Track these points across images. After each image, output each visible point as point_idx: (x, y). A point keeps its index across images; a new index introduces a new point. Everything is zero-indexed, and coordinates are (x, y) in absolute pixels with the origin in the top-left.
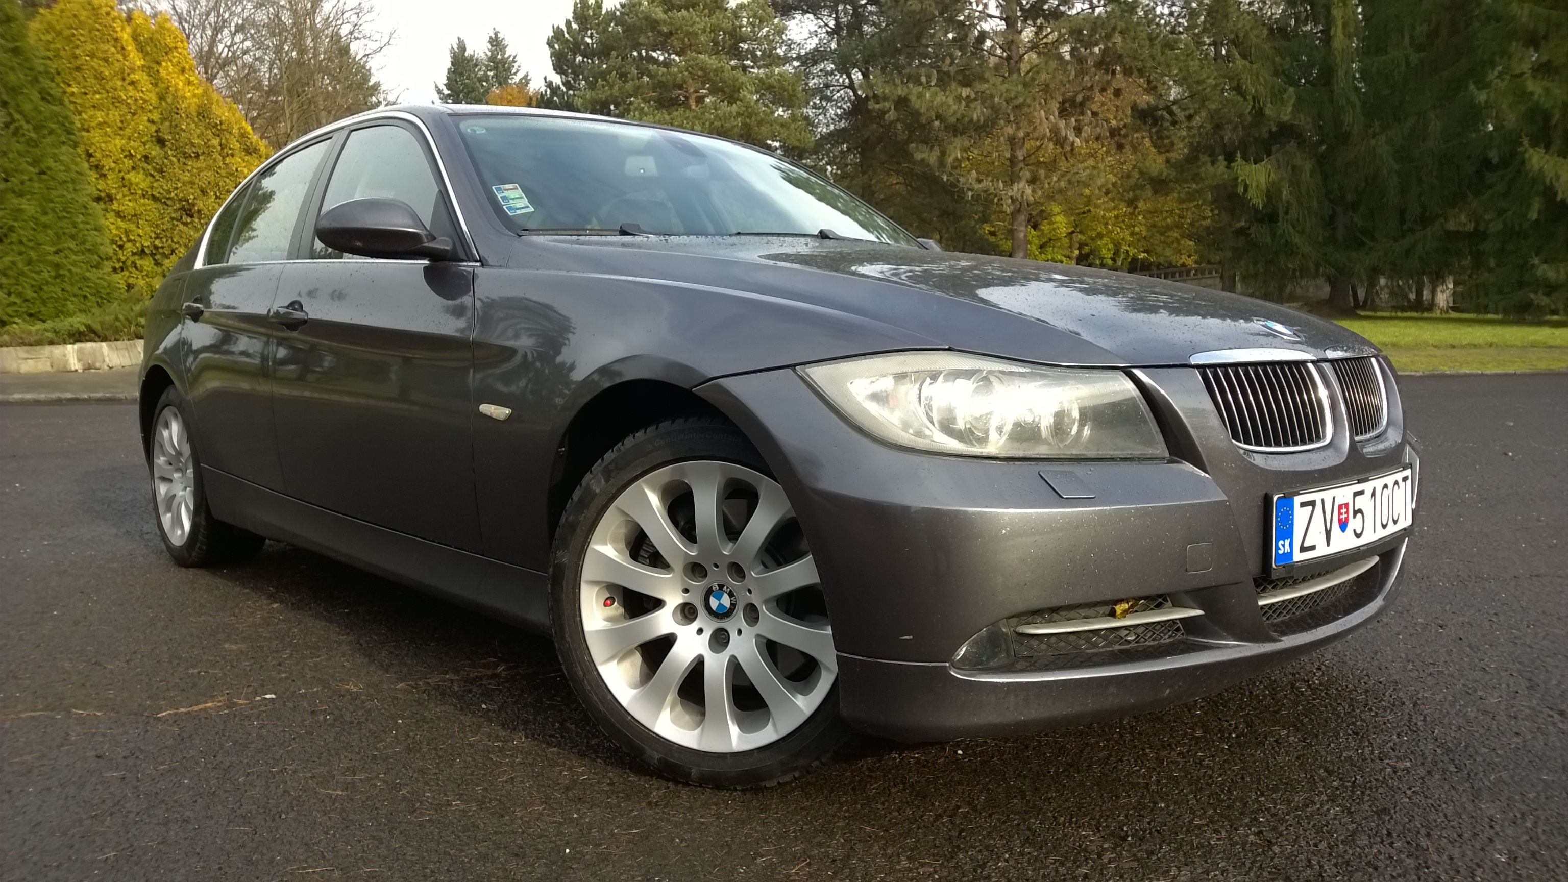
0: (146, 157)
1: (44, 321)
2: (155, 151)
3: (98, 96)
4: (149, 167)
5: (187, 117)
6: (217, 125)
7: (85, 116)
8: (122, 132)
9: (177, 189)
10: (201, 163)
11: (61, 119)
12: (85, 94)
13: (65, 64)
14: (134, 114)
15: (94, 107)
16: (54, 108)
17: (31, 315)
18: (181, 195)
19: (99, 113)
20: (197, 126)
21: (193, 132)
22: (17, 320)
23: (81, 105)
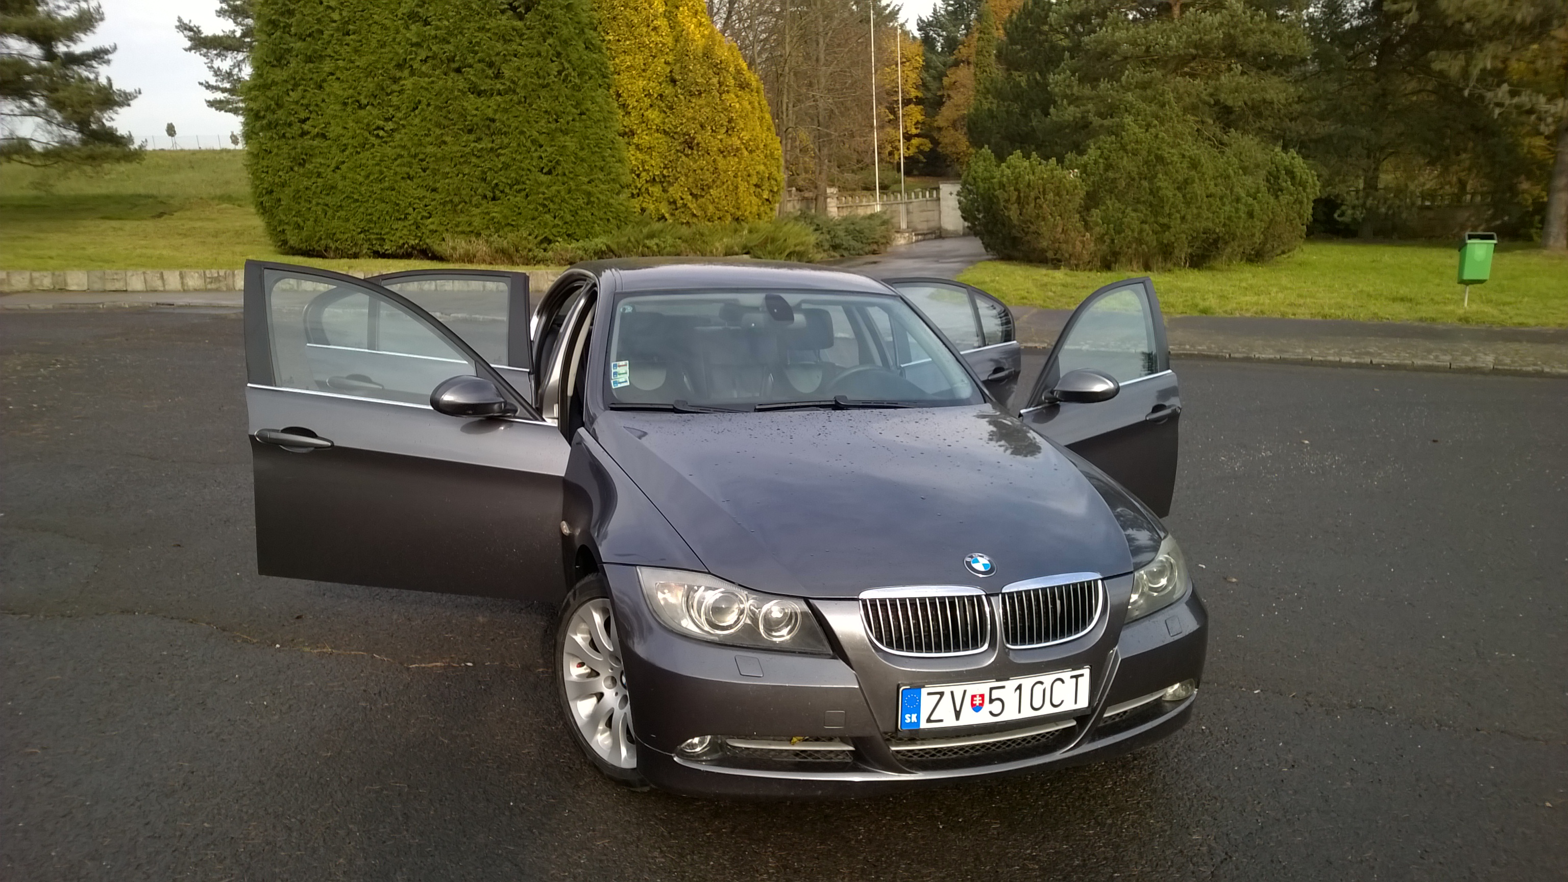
0: (661, 95)
1: (578, 241)
2: (669, 90)
3: (628, 42)
4: (663, 105)
5: (695, 59)
6: (717, 64)
7: (617, 61)
8: (644, 74)
9: (682, 124)
10: (702, 102)
11: (599, 65)
12: (619, 41)
13: (604, 14)
14: (654, 57)
15: (625, 52)
16: (594, 56)
17: (568, 235)
18: (685, 130)
19: (628, 58)
20: (701, 66)
21: (698, 73)
22: (559, 239)
23: (615, 51)
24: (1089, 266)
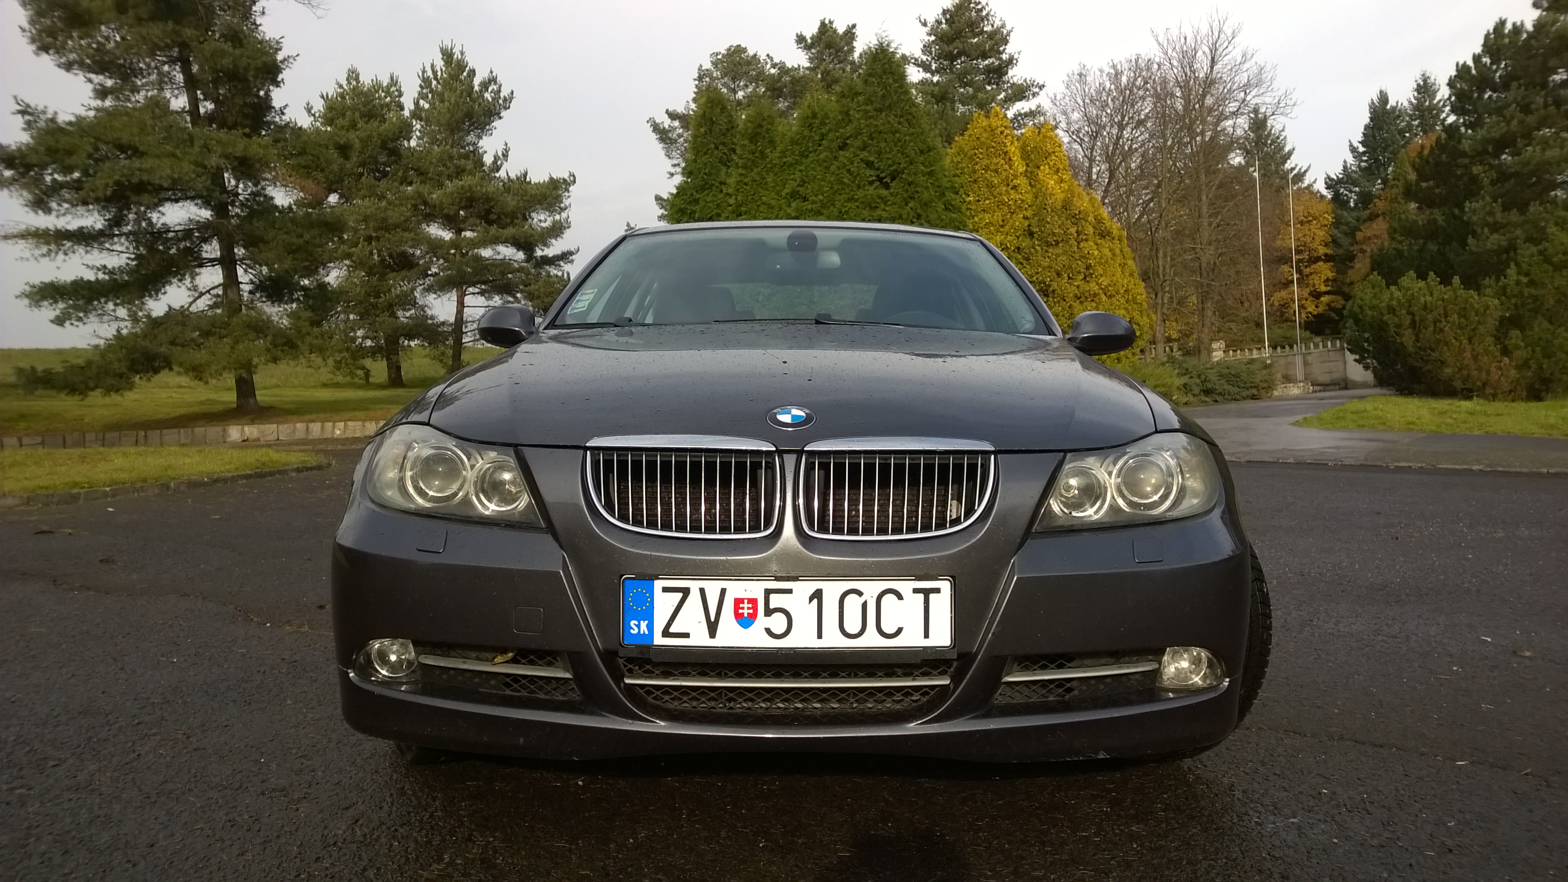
0: (1018, 248)
2: (1025, 243)
3: (987, 202)
4: (1020, 257)
5: (1053, 211)
6: (1076, 214)
7: (976, 219)
8: (1002, 230)
9: (1037, 273)
11: (957, 224)
12: (979, 201)
13: (966, 178)
14: (1013, 213)
15: (984, 211)
16: (953, 215)
19: (987, 216)
20: (1059, 217)
21: (1055, 224)
23: (975, 211)
24: (1512, 395)
